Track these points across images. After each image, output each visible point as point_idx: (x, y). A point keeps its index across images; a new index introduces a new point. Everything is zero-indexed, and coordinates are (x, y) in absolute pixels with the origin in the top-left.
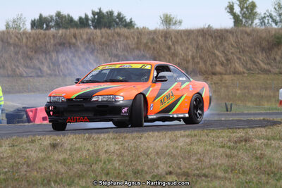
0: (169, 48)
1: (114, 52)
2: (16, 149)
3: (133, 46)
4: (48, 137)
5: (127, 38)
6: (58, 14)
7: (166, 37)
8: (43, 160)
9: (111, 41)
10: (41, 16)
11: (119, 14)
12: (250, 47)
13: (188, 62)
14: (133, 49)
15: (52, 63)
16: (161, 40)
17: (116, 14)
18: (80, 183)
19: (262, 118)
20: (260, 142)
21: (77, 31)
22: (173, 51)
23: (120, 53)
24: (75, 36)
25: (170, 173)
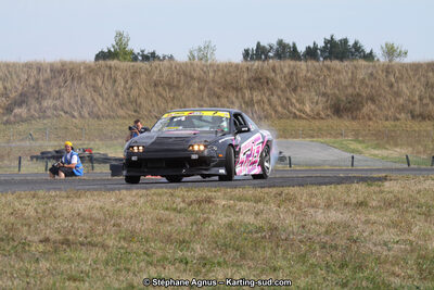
0: (391, 86)
1: (322, 89)
3: (346, 83)
5: (339, 72)
7: (387, 72)
9: (318, 76)
13: (414, 103)
14: (346, 87)
15: (245, 102)
16: (382, 75)
22: (395, 89)
23: (330, 92)
24: (274, 71)
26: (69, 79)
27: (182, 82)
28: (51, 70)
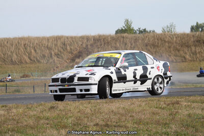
15: (192, 53)
26: (103, 43)
27: (160, 43)
28: (94, 40)
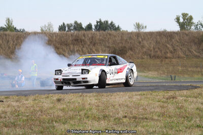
0: (140, 43)
1: (107, 45)
2: (36, 102)
4: (56, 95)
5: (115, 37)
6: (76, 23)
7: (138, 36)
8: (51, 108)
9: (105, 38)
10: (64, 24)
11: (112, 23)
12: (187, 42)
13: (151, 51)
14: (119, 43)
16: (135, 38)
17: (109, 22)
18: (71, 122)
19: (189, 84)
20: (182, 98)
21: (85, 32)
22: (142, 44)
23: (111, 46)
24: (84, 35)
25: (126, 117)
